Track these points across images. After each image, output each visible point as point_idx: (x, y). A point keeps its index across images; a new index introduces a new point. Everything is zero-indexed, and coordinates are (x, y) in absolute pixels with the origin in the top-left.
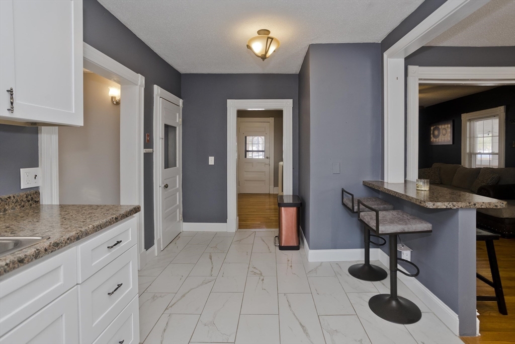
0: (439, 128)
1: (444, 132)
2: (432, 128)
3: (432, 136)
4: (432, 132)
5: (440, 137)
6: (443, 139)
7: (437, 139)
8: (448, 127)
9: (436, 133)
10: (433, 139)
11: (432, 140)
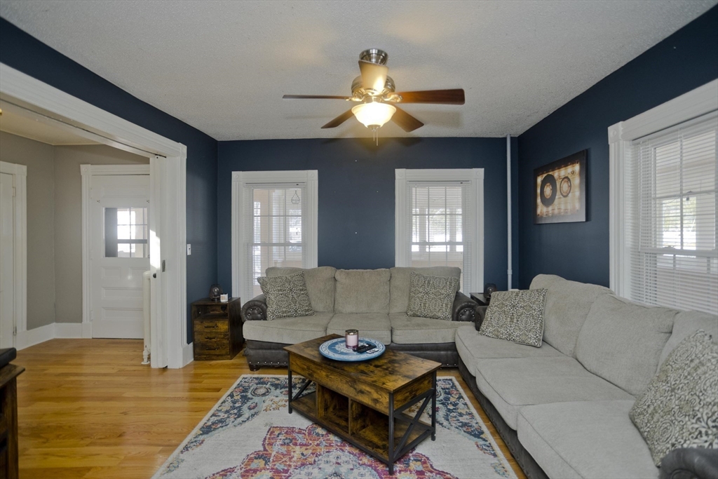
0: (552, 177)
1: (565, 186)
2: (539, 180)
3: (539, 200)
4: (539, 191)
5: (556, 201)
6: (563, 207)
7: (550, 208)
8: (573, 173)
9: (548, 190)
10: (541, 209)
11: (539, 211)
